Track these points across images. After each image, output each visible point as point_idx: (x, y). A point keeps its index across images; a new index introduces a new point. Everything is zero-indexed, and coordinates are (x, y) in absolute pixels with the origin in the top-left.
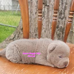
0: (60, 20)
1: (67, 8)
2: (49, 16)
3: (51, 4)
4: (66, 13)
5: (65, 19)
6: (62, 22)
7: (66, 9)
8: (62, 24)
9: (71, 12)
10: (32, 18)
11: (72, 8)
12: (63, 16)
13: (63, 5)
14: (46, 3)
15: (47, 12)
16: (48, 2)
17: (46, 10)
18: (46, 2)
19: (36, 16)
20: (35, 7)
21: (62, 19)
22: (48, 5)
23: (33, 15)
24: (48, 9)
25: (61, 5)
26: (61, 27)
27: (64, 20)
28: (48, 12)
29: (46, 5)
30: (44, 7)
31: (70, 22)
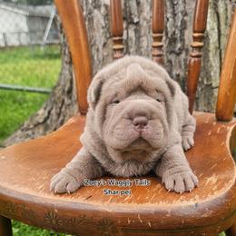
0: (172, 57)
1: (188, 24)
2: (142, 50)
3: (145, 19)
4: (186, 37)
5: (187, 54)
6: (180, 62)
7: (185, 28)
8: (180, 66)
9: (196, 35)
10: (95, 58)
11: (198, 24)
12: (179, 45)
13: (176, 18)
14: (130, 18)
15: (134, 39)
16: (136, 13)
17: (132, 34)
18: (131, 14)
19: (105, 54)
20: (102, 31)
21: (178, 54)
22: (136, 20)
23: (98, 50)
24: (137, 31)
25: (170, 20)
26: (178, 76)
27: (183, 56)
28: (138, 38)
29: (131, 22)
30: (127, 28)
31: (196, 59)
